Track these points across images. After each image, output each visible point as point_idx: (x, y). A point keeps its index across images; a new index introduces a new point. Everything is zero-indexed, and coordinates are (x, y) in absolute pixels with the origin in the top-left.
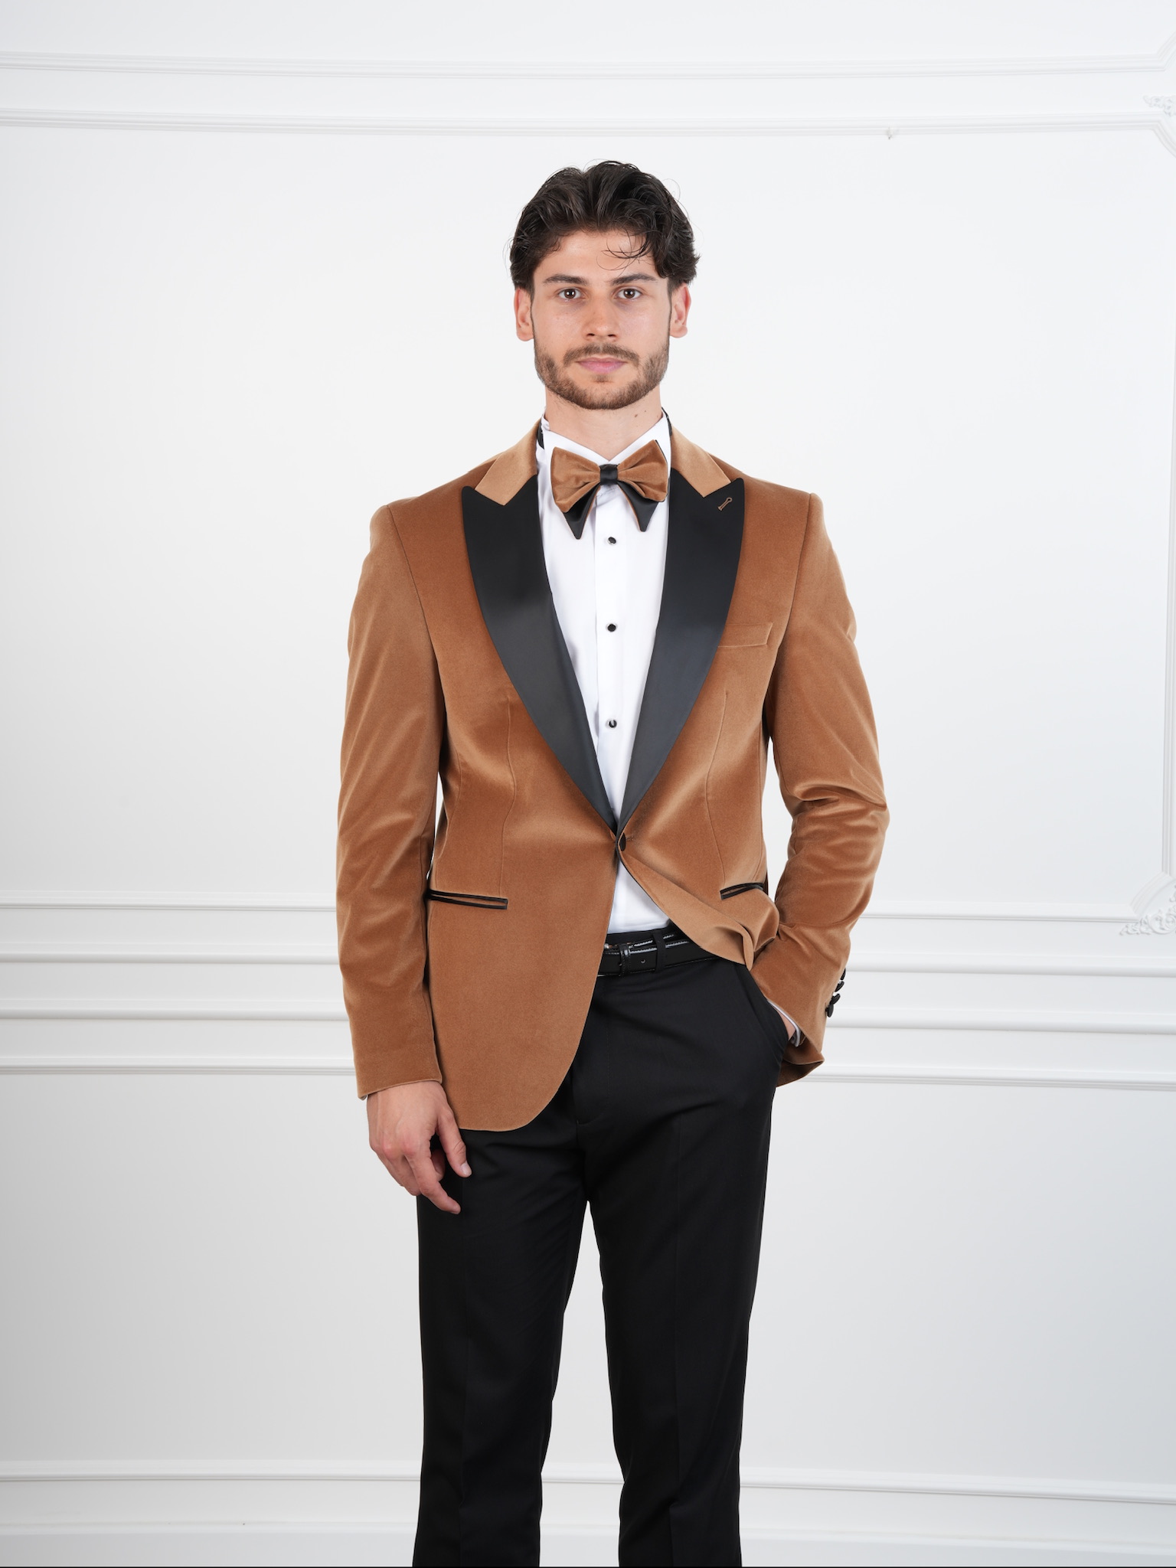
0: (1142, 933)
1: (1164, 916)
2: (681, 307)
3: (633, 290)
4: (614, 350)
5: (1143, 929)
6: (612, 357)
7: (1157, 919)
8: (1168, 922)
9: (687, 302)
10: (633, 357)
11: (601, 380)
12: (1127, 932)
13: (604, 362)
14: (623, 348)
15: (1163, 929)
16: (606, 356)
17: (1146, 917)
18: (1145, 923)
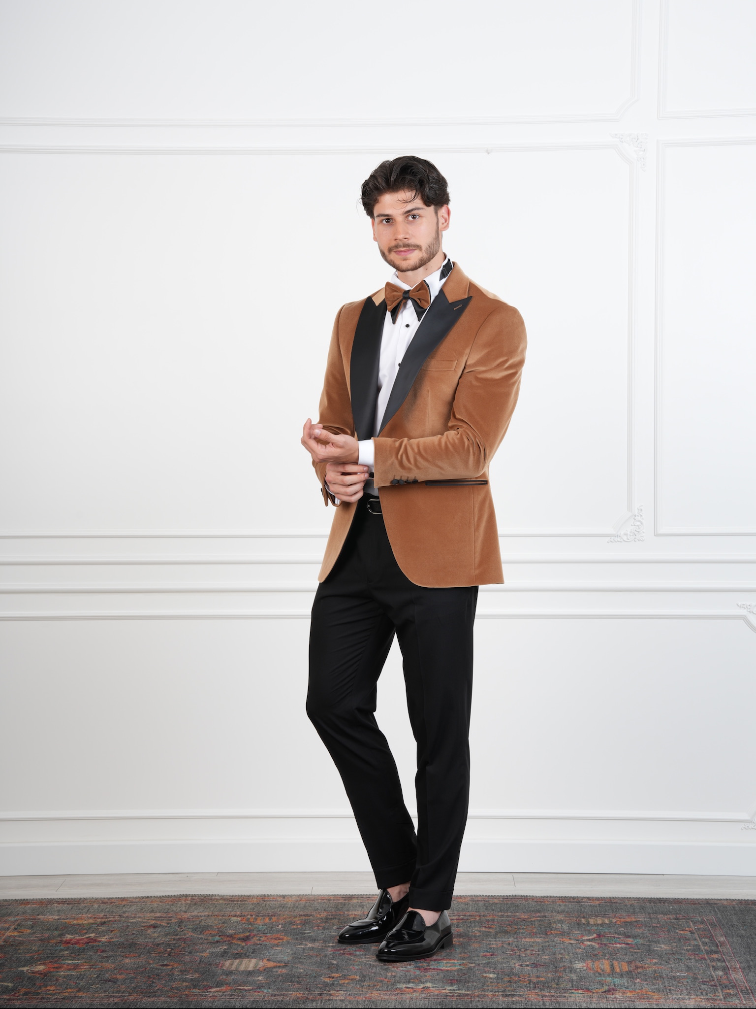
0: (618, 541)
1: (629, 533)
2: (446, 216)
3: (415, 215)
4: (408, 245)
5: (619, 540)
6: (407, 248)
7: (625, 534)
8: (630, 536)
9: (449, 213)
10: (418, 247)
11: (405, 260)
12: (611, 541)
13: (405, 251)
14: (412, 244)
15: (628, 539)
16: (405, 249)
17: (620, 534)
18: (620, 536)
